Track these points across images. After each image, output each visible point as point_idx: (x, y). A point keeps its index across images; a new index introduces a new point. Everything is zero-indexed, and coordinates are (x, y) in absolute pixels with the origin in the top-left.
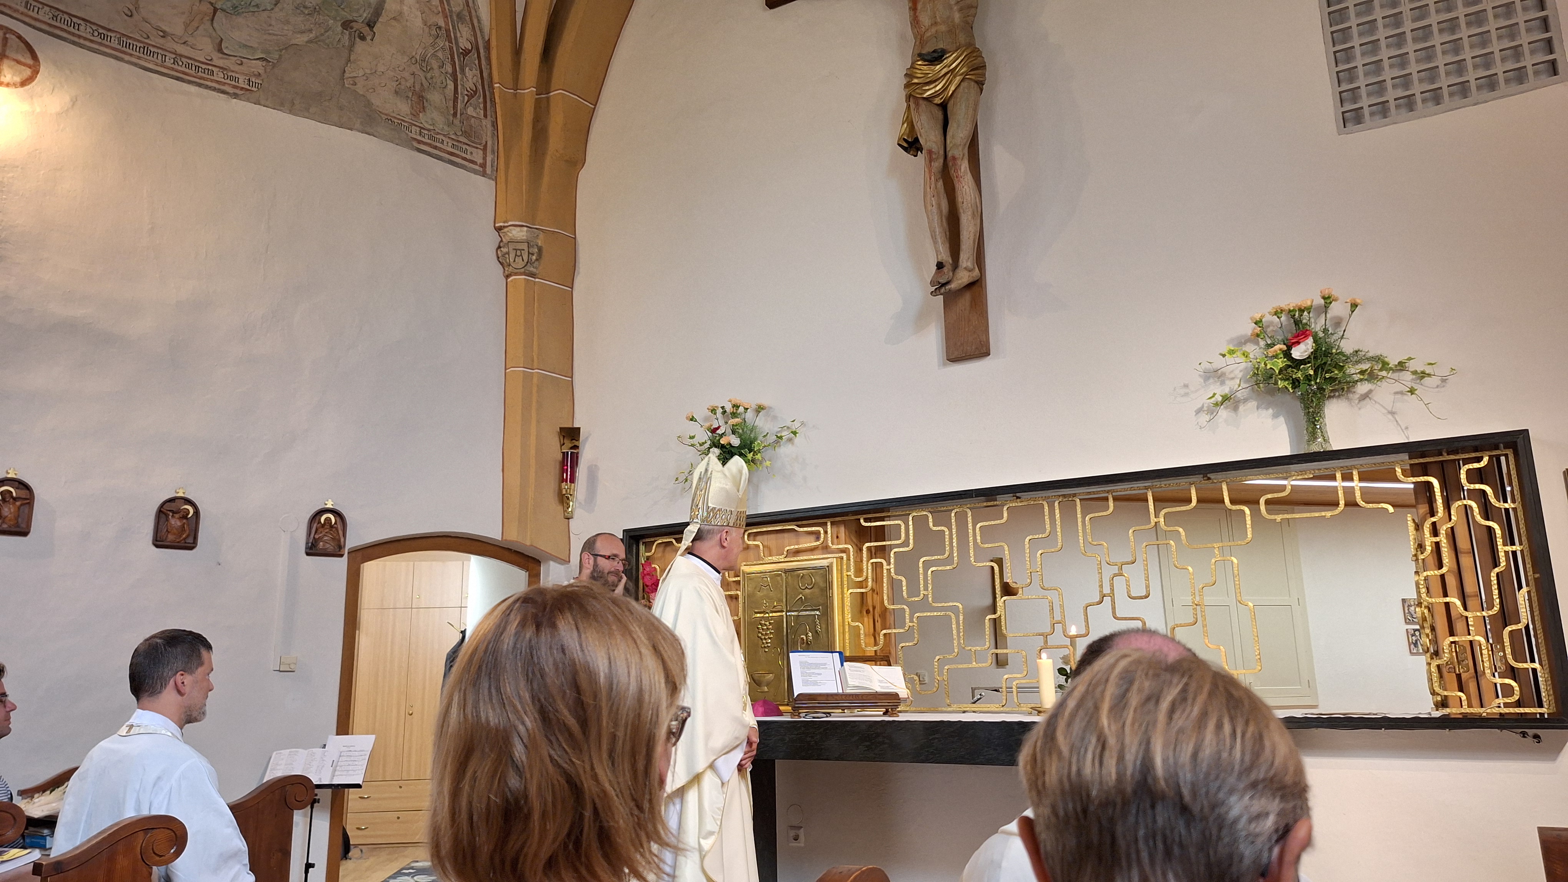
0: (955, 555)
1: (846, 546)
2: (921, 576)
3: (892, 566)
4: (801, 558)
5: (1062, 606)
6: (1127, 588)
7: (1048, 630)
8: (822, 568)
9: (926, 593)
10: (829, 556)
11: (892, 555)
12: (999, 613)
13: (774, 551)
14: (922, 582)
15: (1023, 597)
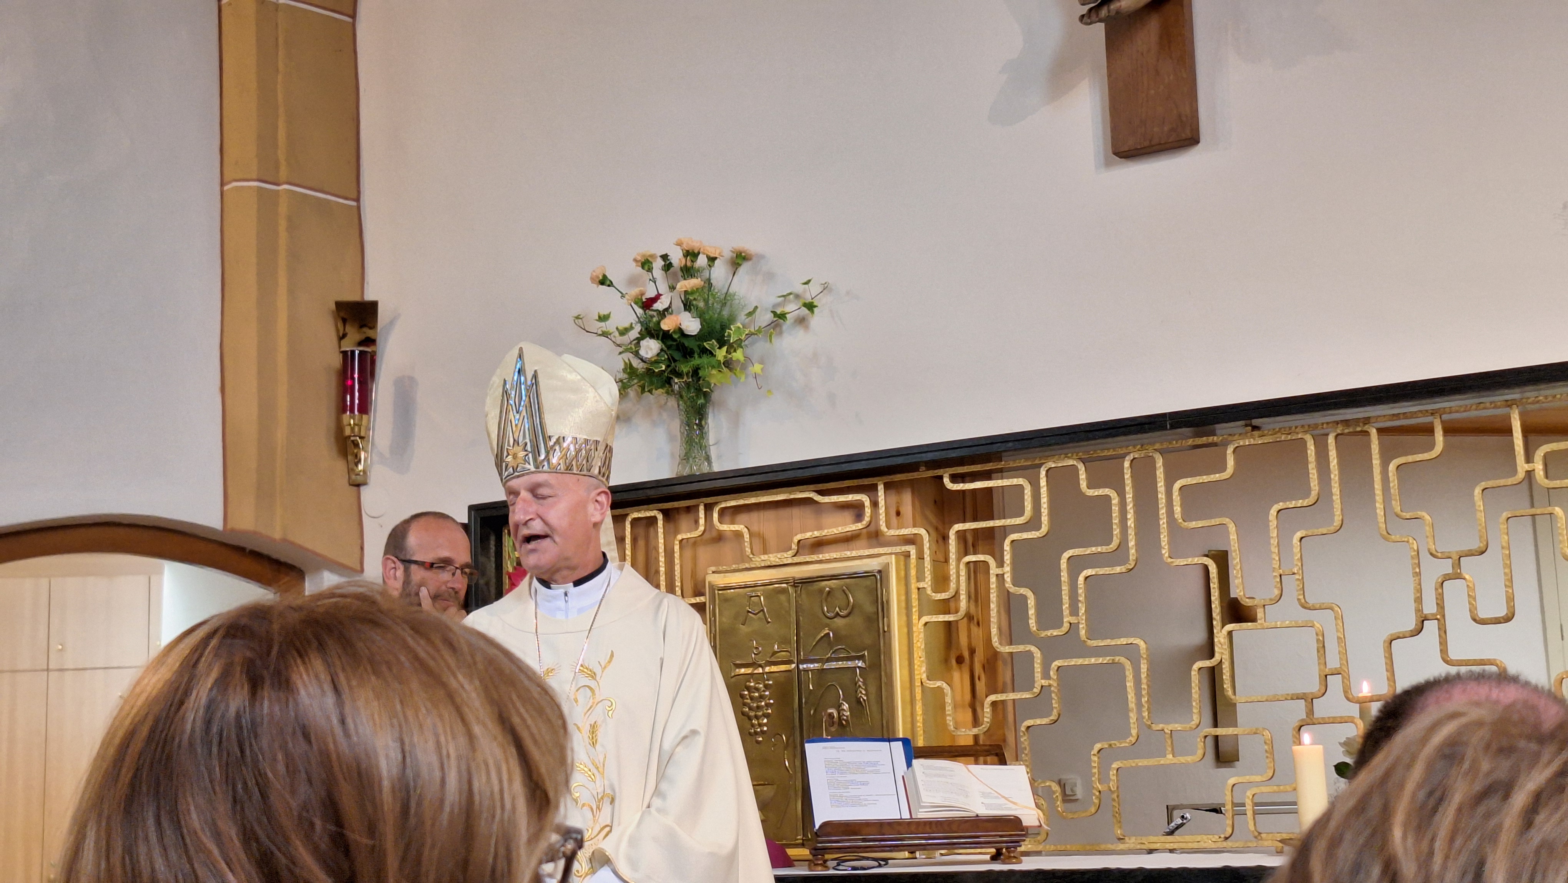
0: (1132, 543)
1: (915, 531)
2: (1065, 588)
3: (1007, 569)
4: (827, 556)
5: (1341, 641)
6: (1470, 603)
7: (1314, 687)
8: (867, 575)
9: (1073, 620)
10: (881, 550)
11: (1007, 546)
12: (1217, 657)
13: (772, 543)
14: (1066, 598)
15: (1266, 625)
